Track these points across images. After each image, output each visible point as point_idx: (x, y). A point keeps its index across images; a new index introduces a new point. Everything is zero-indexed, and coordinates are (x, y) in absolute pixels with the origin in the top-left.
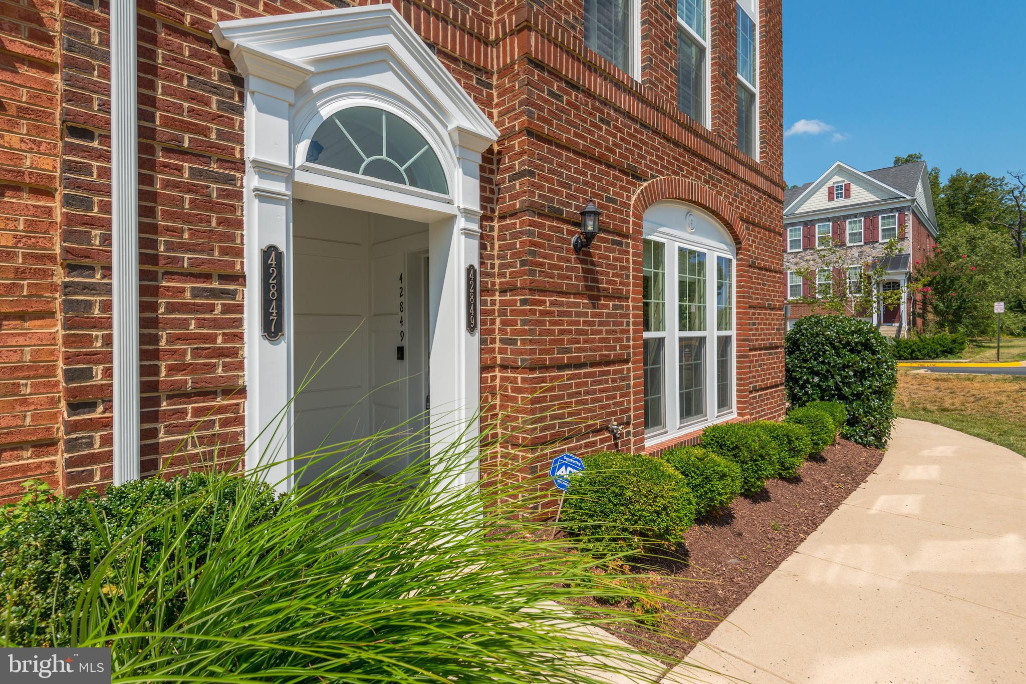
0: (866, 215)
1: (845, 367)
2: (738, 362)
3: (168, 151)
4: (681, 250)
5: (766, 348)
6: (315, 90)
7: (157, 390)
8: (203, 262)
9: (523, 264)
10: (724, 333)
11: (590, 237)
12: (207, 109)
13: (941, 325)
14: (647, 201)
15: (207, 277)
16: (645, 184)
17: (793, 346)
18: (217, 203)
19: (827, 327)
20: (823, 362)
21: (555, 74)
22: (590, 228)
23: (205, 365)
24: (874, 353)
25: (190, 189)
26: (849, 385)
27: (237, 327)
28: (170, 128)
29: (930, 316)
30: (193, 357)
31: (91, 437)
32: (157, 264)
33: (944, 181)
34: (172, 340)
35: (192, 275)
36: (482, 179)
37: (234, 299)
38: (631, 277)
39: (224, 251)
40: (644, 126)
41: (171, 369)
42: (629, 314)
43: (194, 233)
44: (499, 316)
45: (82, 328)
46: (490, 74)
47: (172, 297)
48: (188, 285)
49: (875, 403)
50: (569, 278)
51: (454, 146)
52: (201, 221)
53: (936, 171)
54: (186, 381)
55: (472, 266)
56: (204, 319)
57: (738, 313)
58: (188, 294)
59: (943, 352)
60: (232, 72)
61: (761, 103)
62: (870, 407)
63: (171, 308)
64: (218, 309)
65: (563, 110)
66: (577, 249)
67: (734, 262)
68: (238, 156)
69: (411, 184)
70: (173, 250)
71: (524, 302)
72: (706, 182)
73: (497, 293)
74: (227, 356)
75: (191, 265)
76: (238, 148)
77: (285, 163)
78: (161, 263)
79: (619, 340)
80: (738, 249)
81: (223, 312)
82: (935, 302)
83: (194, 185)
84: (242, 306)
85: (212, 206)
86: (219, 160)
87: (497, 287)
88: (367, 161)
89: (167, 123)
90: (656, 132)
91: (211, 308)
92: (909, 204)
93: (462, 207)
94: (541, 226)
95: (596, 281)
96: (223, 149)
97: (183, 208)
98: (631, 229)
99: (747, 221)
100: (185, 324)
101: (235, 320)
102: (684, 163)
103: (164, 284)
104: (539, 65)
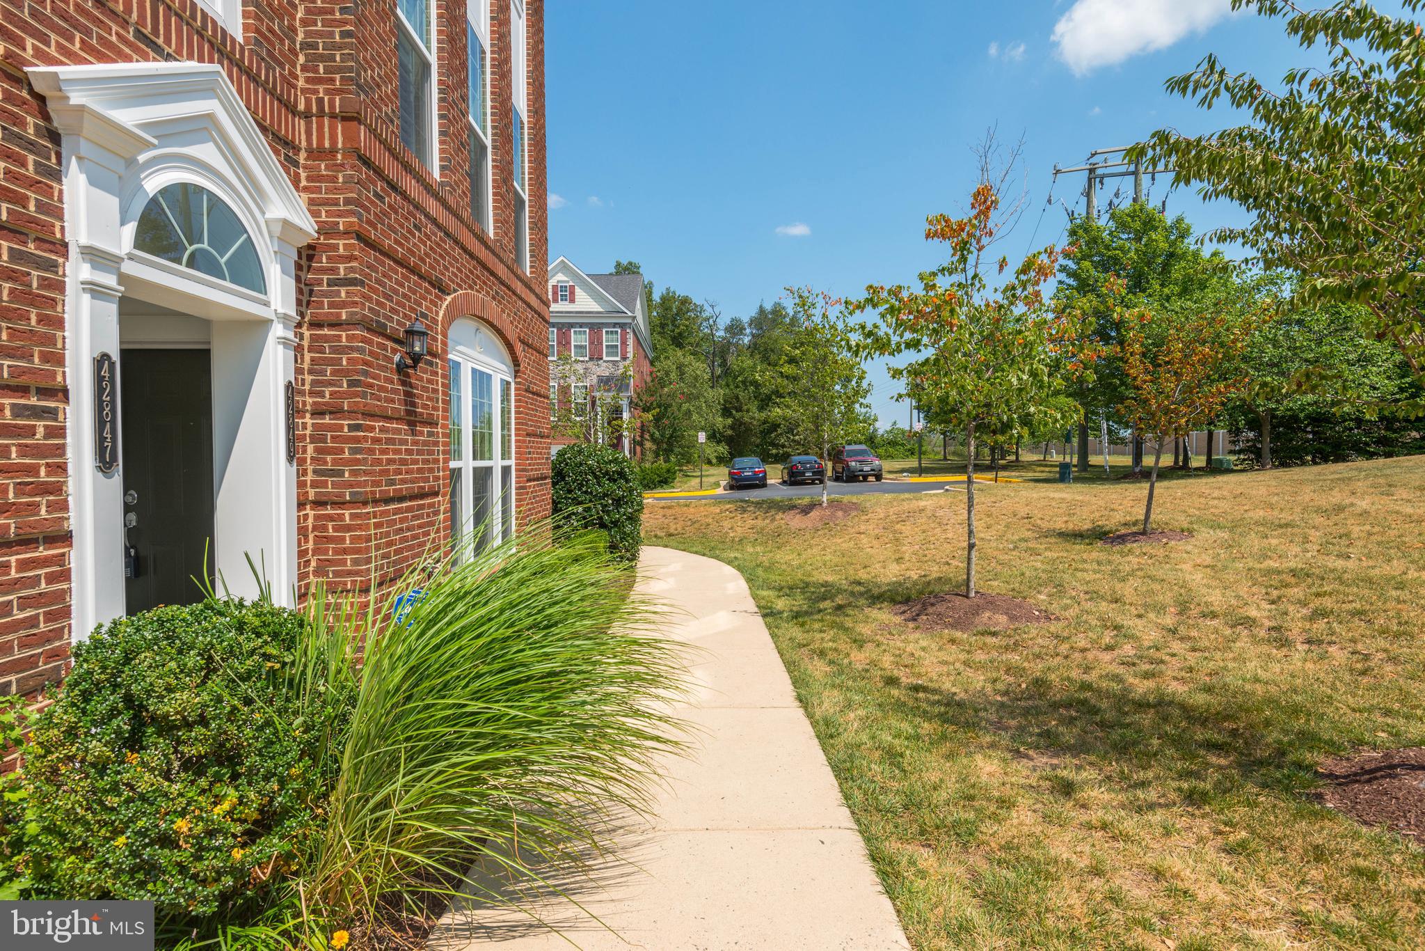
0: (592, 326)
1: (605, 495)
2: (517, 494)
4: (474, 371)
5: (537, 479)
6: (140, 159)
8: (22, 371)
9: (352, 384)
10: (506, 463)
11: (416, 359)
12: (23, 171)
13: (657, 455)
14: (451, 317)
15: (26, 390)
16: (449, 298)
17: (559, 475)
18: (37, 295)
19: (589, 456)
20: (586, 492)
21: (379, 172)
22: (417, 349)
23: (28, 504)
24: (627, 481)
25: (9, 275)
26: (608, 513)
27: (61, 456)
29: (648, 445)
30: (15, 495)
33: (656, 297)
35: (11, 388)
36: (298, 279)
37: (56, 420)
38: (440, 401)
39: (45, 358)
40: (447, 234)
42: (439, 442)
43: (12, 334)
44: (311, 442)
46: (297, 149)
48: (7, 402)
49: (628, 530)
50: (393, 401)
51: (271, 237)
52: (20, 317)
53: (651, 284)
54: (9, 526)
55: (290, 382)
56: (26, 446)
57: (517, 441)
59: (660, 482)
60: (48, 126)
61: (531, 212)
62: (625, 533)
64: (40, 432)
65: (384, 213)
66: (401, 369)
67: (513, 386)
68: (58, 235)
69: (232, 281)
71: (353, 428)
72: (494, 298)
73: (308, 415)
74: (51, 493)
75: (11, 375)
76: (58, 224)
77: (117, 251)
79: (431, 470)
80: (517, 372)
81: (45, 437)
82: (652, 430)
83: (13, 271)
84: (64, 428)
85: (31, 299)
86: (37, 239)
87: (308, 408)
88: (190, 249)
90: (456, 242)
91: (33, 431)
92: (629, 321)
93: (280, 310)
94: (370, 342)
95: (414, 404)
96: (43, 225)
97: (2, 301)
98: (440, 348)
99: (523, 342)
100: (6, 451)
101: (58, 447)
102: (478, 277)
104: (366, 162)
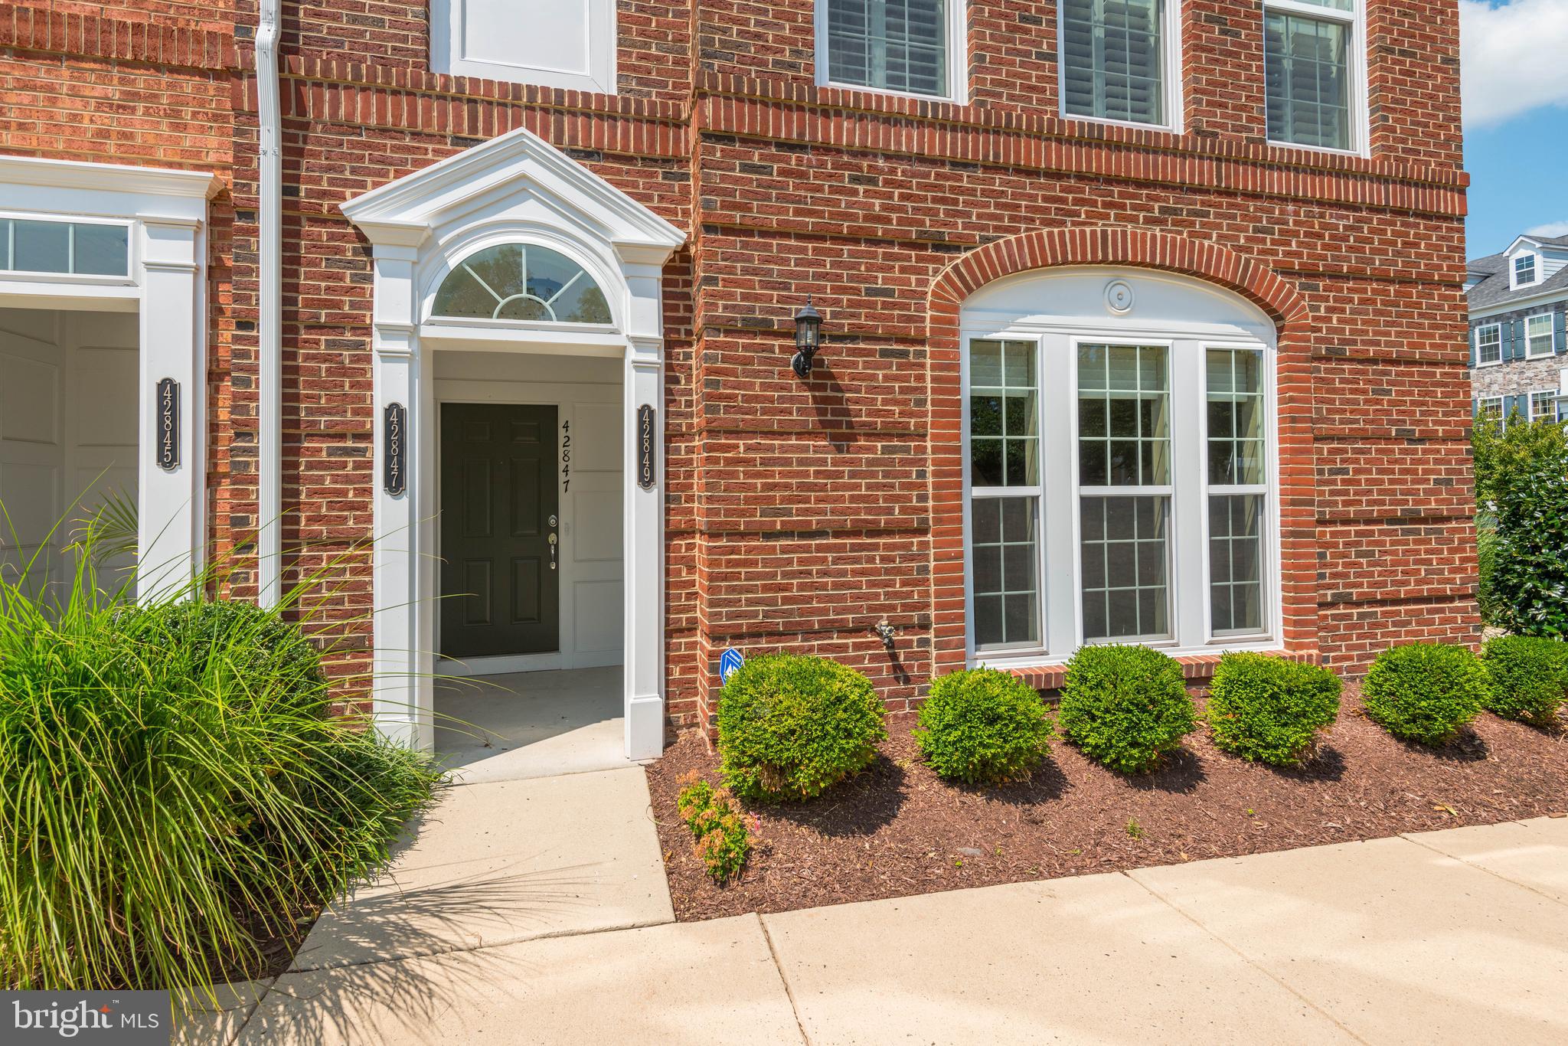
3: (310, 328)
4: (1087, 347)
5: (1392, 521)
6: (441, 242)
7: (297, 538)
8: (337, 423)
9: (703, 398)
10: (1234, 490)
11: (806, 354)
12: (342, 284)
14: (968, 284)
15: (342, 437)
16: (965, 255)
18: (350, 368)
21: (755, 141)
22: (808, 341)
23: (337, 517)
25: (325, 359)
27: (367, 482)
28: (310, 308)
30: (327, 510)
31: (247, 573)
32: (299, 428)
34: (312, 493)
35: (329, 435)
36: (667, 296)
37: (364, 456)
38: (929, 402)
39: (356, 412)
40: (963, 164)
41: (309, 519)
42: (925, 460)
43: (330, 398)
45: (243, 484)
46: (684, 162)
47: (311, 456)
48: (324, 445)
50: (785, 412)
51: (620, 264)
52: (336, 386)
54: (321, 532)
55: (648, 405)
56: (338, 475)
57: (1285, 452)
58: (324, 453)
60: (365, 245)
63: (310, 466)
64: (350, 466)
66: (802, 370)
67: (1271, 356)
68: (368, 321)
70: (312, 415)
71: (704, 448)
72: (1154, 222)
73: (697, 438)
74: (358, 510)
75: (327, 427)
76: (368, 314)
77: (407, 322)
78: (303, 426)
79: (899, 499)
80: (1280, 330)
81: (354, 469)
83: (329, 355)
84: (372, 462)
85: (343, 371)
86: (353, 328)
87: (695, 430)
88: (502, 302)
89: (308, 303)
90: (994, 168)
91: (344, 465)
93: (631, 334)
94: (730, 346)
95: (845, 412)
96: (355, 317)
97: (321, 377)
98: (928, 329)
99: (1305, 274)
100: (320, 480)
101: (365, 476)
102: (1081, 202)
103: (306, 445)
